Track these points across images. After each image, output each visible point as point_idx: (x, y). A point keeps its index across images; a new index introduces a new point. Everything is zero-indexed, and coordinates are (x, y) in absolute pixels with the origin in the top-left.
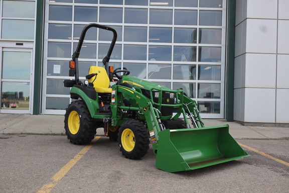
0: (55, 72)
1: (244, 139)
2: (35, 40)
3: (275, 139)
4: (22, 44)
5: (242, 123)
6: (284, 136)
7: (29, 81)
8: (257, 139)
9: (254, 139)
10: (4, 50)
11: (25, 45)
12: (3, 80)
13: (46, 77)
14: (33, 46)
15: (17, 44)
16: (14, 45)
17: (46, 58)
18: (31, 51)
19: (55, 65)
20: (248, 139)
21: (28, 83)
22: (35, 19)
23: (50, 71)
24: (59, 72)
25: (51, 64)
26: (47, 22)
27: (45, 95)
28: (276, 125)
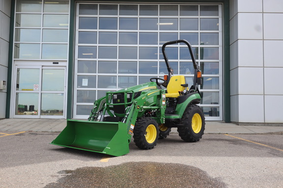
0: (83, 85)
1: (237, 134)
2: (68, 60)
3: (262, 134)
4: (58, 63)
5: (237, 123)
6: (269, 131)
7: (63, 92)
8: (247, 134)
9: (245, 134)
10: (43, 68)
11: (60, 64)
12: (42, 92)
13: (76, 88)
14: (67, 64)
15: (54, 63)
16: (51, 64)
17: (76, 73)
18: (65, 68)
19: (83, 79)
20: (240, 134)
21: (63, 94)
22: (68, 43)
23: (80, 84)
24: (87, 85)
25: (80, 78)
26: (77, 45)
27: (75, 104)
28: (265, 124)
